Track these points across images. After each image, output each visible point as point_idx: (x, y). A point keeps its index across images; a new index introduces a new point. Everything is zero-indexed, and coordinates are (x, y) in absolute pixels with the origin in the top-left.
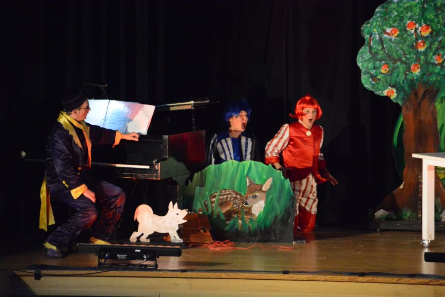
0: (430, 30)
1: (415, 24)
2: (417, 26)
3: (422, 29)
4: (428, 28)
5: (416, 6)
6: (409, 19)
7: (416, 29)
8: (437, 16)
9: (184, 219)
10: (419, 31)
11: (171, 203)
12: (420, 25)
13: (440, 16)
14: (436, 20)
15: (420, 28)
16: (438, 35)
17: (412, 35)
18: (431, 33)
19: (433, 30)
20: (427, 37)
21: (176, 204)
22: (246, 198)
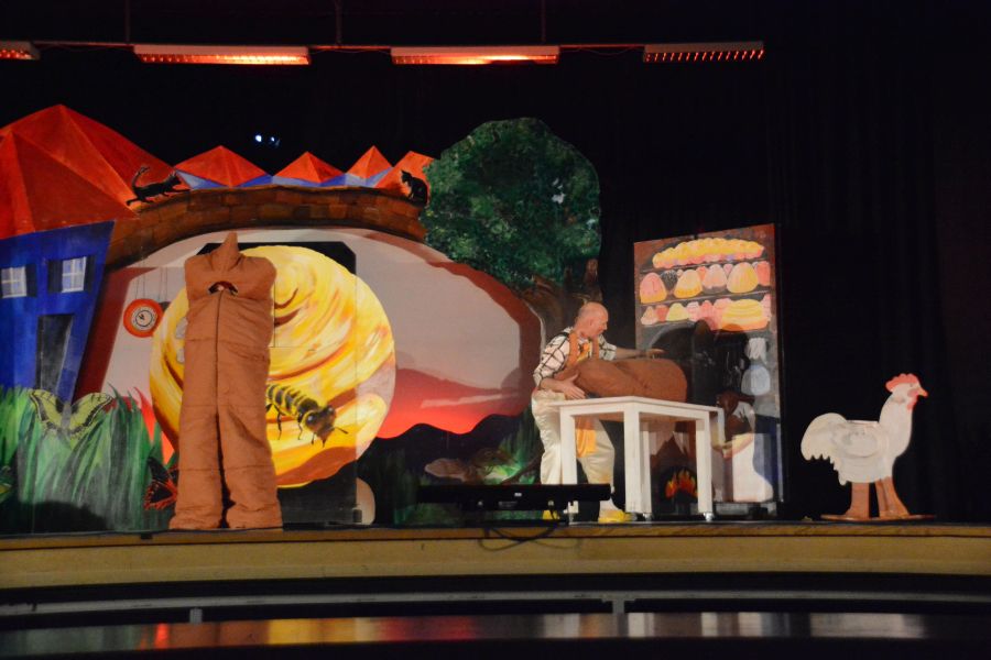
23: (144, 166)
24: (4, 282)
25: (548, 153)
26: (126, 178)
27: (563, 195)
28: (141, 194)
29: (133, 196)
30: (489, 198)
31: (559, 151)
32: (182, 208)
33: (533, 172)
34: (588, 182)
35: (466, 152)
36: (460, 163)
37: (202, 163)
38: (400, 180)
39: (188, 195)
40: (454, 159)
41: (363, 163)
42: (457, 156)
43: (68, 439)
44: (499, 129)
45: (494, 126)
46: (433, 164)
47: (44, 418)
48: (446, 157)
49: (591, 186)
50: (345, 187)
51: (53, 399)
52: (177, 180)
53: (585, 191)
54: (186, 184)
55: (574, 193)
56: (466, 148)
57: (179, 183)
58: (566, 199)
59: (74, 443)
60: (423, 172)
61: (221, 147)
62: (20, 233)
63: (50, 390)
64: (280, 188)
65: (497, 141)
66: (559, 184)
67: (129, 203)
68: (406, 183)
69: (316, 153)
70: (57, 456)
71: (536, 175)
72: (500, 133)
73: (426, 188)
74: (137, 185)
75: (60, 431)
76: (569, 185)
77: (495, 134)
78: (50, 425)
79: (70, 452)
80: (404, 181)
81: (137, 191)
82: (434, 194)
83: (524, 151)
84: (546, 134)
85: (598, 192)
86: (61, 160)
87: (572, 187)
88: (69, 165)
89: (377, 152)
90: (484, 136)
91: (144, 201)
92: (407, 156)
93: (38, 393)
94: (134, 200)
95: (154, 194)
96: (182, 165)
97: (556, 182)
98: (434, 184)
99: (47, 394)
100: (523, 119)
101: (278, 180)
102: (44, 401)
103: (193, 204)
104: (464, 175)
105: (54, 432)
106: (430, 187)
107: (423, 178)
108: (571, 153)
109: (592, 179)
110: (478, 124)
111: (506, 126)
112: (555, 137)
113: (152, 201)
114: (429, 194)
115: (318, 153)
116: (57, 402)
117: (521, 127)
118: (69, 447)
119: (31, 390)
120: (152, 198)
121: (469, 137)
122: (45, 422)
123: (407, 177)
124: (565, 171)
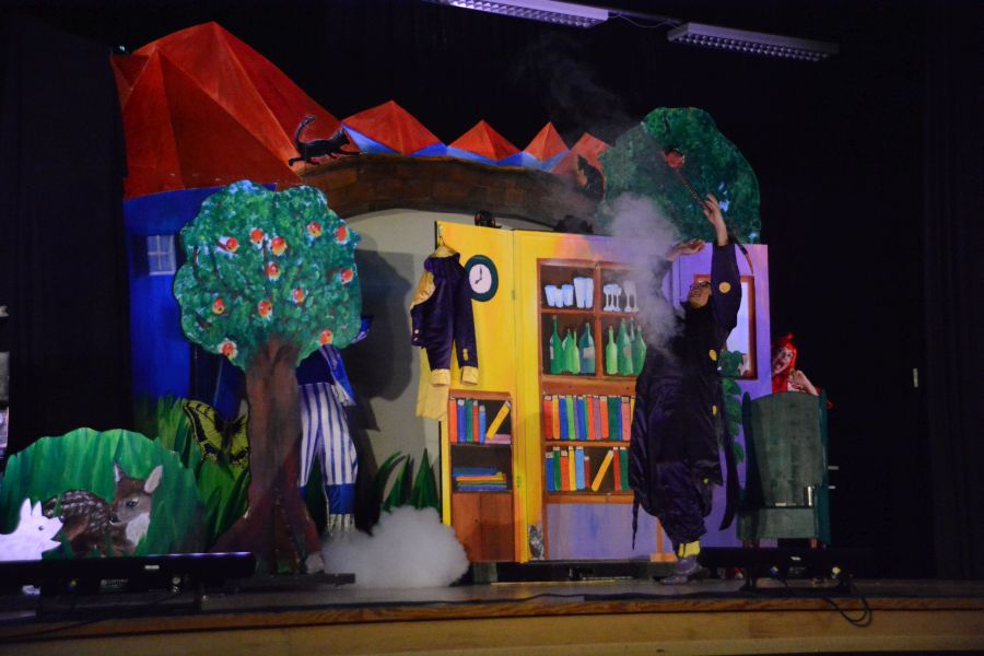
0: (285, 246)
1: (263, 234)
2: (266, 237)
3: (273, 241)
4: (281, 243)
5: (263, 203)
6: (254, 225)
7: (265, 243)
8: (294, 224)
9: (54, 539)
10: (269, 246)
11: (27, 502)
12: (271, 237)
13: (299, 225)
14: (293, 230)
15: (270, 241)
16: (296, 255)
17: (259, 251)
18: (287, 251)
19: (289, 246)
20: (280, 257)
21: (38, 506)
22: (115, 508)
23: (309, 116)
24: (151, 253)
25: (713, 152)
26: (289, 130)
27: (728, 202)
28: (305, 152)
29: (295, 155)
30: (660, 197)
31: (724, 150)
32: (351, 175)
33: (701, 172)
34: (749, 190)
35: (640, 141)
36: (634, 154)
37: (372, 120)
38: (577, 168)
39: (357, 160)
40: (629, 149)
41: (539, 142)
42: (631, 144)
43: (231, 466)
44: (670, 118)
45: (665, 114)
46: (608, 151)
47: (202, 437)
48: (620, 143)
49: (753, 194)
50: (522, 168)
51: (211, 413)
52: (345, 139)
53: (748, 199)
54: (356, 145)
55: (737, 201)
56: (640, 136)
57: (348, 142)
58: (731, 207)
59: (238, 471)
60: (599, 159)
61: (392, 102)
62: (169, 190)
63: (208, 400)
64: (455, 161)
65: (669, 131)
66: (723, 190)
67: (291, 162)
68: (583, 171)
69: (491, 123)
70: (218, 489)
71: (703, 176)
72: (670, 122)
73: (602, 178)
74: (301, 141)
75: (220, 455)
76: (733, 191)
77: (666, 123)
78: (209, 448)
79: (233, 484)
80: (580, 169)
81: (300, 147)
82: (609, 187)
83: (694, 147)
84: (712, 130)
85: (758, 202)
86: (215, 96)
87: (736, 194)
88: (224, 104)
89: (554, 130)
90: (656, 124)
91: (309, 161)
92: (583, 139)
93: (194, 404)
94: (297, 160)
95: (320, 154)
96: (351, 120)
97: (721, 187)
98: (609, 176)
99: (203, 409)
100: (692, 109)
101: (454, 151)
102: (201, 417)
103: (362, 171)
104: (638, 168)
105: (213, 457)
106: (605, 179)
107: (599, 167)
108: (735, 153)
109: (753, 187)
110: (650, 110)
111: (675, 115)
112: (721, 134)
113: (318, 163)
114: (605, 187)
115: (493, 123)
116: (215, 416)
117: (690, 118)
118: (232, 477)
119: (184, 401)
120: (317, 159)
121: (642, 123)
122: (202, 443)
123: (583, 163)
124: (729, 174)
